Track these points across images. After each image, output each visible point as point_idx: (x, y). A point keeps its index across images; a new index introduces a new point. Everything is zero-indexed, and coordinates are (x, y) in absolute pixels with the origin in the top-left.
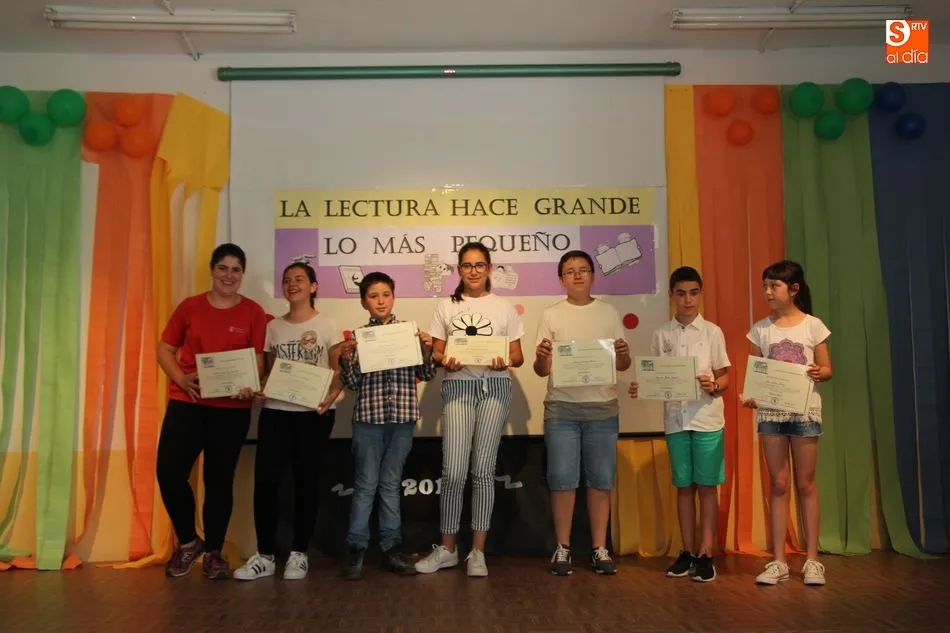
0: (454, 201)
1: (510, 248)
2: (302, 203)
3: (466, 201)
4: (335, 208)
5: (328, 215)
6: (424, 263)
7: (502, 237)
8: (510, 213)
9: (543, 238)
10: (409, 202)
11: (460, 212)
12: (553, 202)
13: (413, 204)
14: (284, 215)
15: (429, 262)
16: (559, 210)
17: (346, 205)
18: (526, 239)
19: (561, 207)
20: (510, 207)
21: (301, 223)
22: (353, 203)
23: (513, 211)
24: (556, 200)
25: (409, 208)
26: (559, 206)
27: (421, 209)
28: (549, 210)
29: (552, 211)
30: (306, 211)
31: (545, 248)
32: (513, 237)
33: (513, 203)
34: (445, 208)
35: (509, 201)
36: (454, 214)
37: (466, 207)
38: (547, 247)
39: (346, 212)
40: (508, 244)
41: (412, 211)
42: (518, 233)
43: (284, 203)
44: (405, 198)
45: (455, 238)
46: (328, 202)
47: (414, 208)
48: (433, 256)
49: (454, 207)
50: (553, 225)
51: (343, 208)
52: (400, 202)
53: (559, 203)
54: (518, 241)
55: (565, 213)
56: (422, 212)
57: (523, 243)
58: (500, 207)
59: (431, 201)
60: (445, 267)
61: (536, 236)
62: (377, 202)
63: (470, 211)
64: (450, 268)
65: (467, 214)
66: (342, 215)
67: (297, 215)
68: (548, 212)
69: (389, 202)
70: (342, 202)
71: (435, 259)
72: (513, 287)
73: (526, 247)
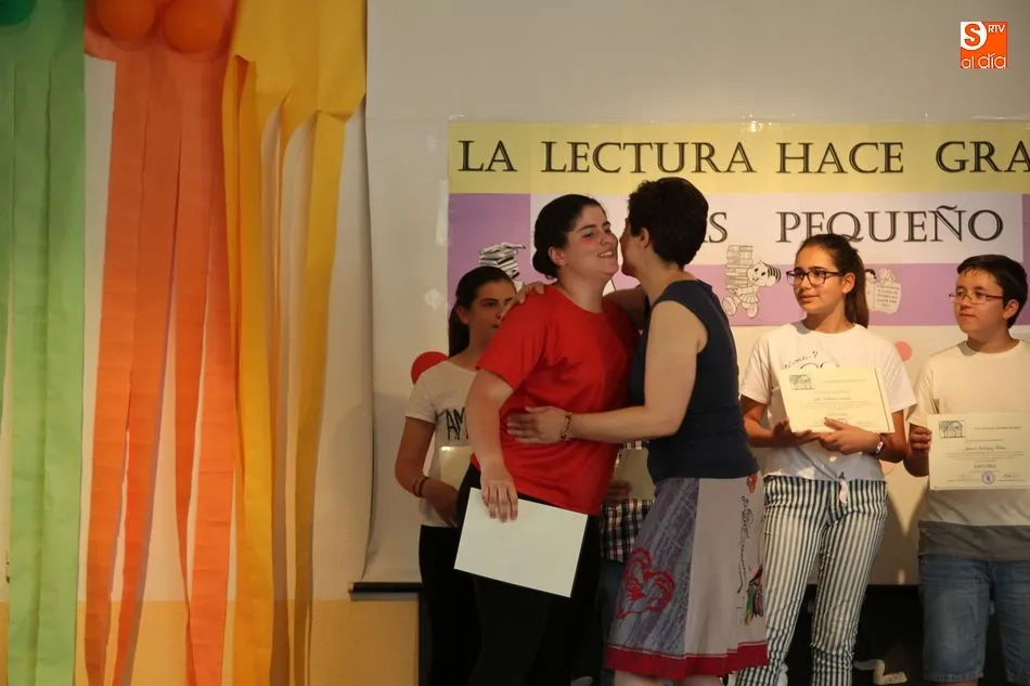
0: (783, 146)
1: (888, 234)
2: (501, 145)
3: (806, 146)
4: (562, 157)
5: (549, 169)
6: (725, 262)
7: (872, 215)
8: (888, 169)
9: (952, 217)
10: (699, 146)
11: (795, 166)
12: (972, 148)
13: (705, 152)
14: (466, 168)
15: (736, 260)
16: (984, 164)
17: (581, 150)
18: (918, 219)
19: (988, 158)
20: (888, 157)
21: (497, 183)
22: (593, 147)
23: (895, 164)
24: (977, 145)
25: (699, 158)
26: (984, 155)
27: (722, 160)
28: (963, 163)
29: (970, 165)
30: (507, 160)
31: (954, 237)
32: (893, 215)
33: (894, 150)
34: (767, 159)
35: (888, 146)
36: (783, 170)
37: (806, 158)
38: (959, 234)
39: (581, 164)
40: (883, 229)
41: (704, 164)
42: (903, 207)
43: (466, 144)
44: (691, 138)
45: (784, 215)
46: (549, 145)
47: (708, 158)
48: (743, 248)
49: (784, 158)
50: (970, 192)
51: (575, 157)
52: (682, 146)
53: (984, 150)
54: (902, 221)
55: (996, 169)
56: (723, 166)
57: (912, 226)
58: (870, 158)
59: (740, 146)
60: (766, 270)
61: (937, 214)
62: (638, 146)
63: (814, 165)
64: (773, 271)
65: (806, 170)
66: (575, 169)
67: (489, 169)
68: (963, 167)
69: (661, 146)
70: (575, 145)
71: (746, 255)
72: (893, 308)
73: (918, 233)
